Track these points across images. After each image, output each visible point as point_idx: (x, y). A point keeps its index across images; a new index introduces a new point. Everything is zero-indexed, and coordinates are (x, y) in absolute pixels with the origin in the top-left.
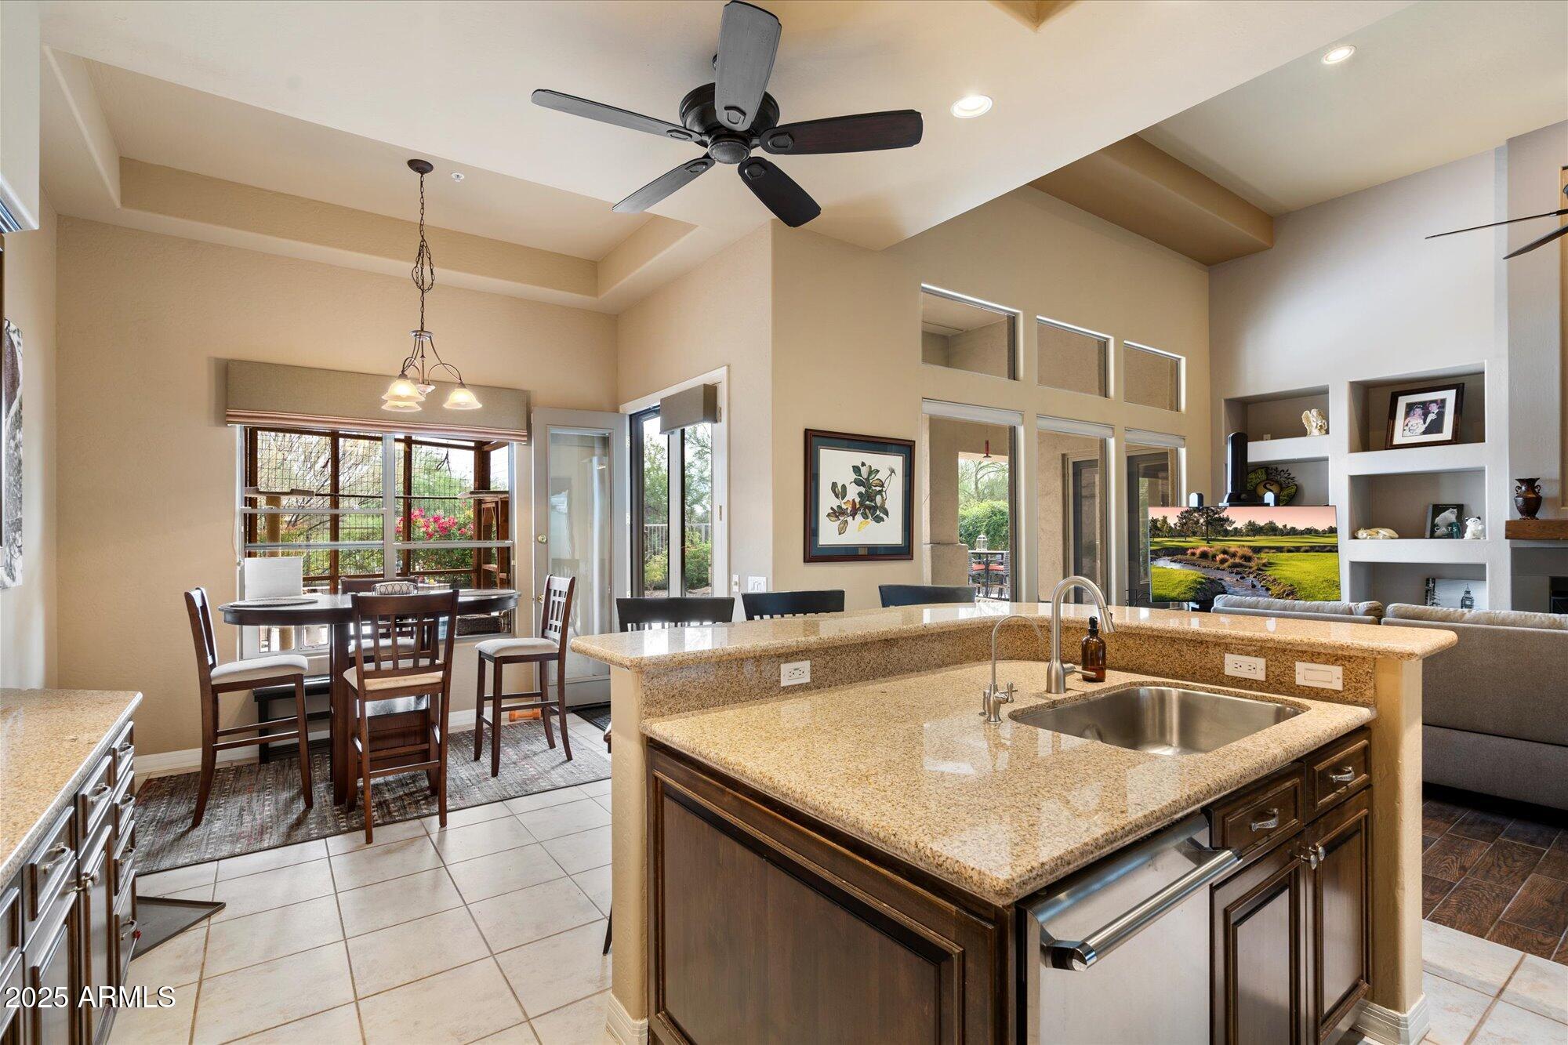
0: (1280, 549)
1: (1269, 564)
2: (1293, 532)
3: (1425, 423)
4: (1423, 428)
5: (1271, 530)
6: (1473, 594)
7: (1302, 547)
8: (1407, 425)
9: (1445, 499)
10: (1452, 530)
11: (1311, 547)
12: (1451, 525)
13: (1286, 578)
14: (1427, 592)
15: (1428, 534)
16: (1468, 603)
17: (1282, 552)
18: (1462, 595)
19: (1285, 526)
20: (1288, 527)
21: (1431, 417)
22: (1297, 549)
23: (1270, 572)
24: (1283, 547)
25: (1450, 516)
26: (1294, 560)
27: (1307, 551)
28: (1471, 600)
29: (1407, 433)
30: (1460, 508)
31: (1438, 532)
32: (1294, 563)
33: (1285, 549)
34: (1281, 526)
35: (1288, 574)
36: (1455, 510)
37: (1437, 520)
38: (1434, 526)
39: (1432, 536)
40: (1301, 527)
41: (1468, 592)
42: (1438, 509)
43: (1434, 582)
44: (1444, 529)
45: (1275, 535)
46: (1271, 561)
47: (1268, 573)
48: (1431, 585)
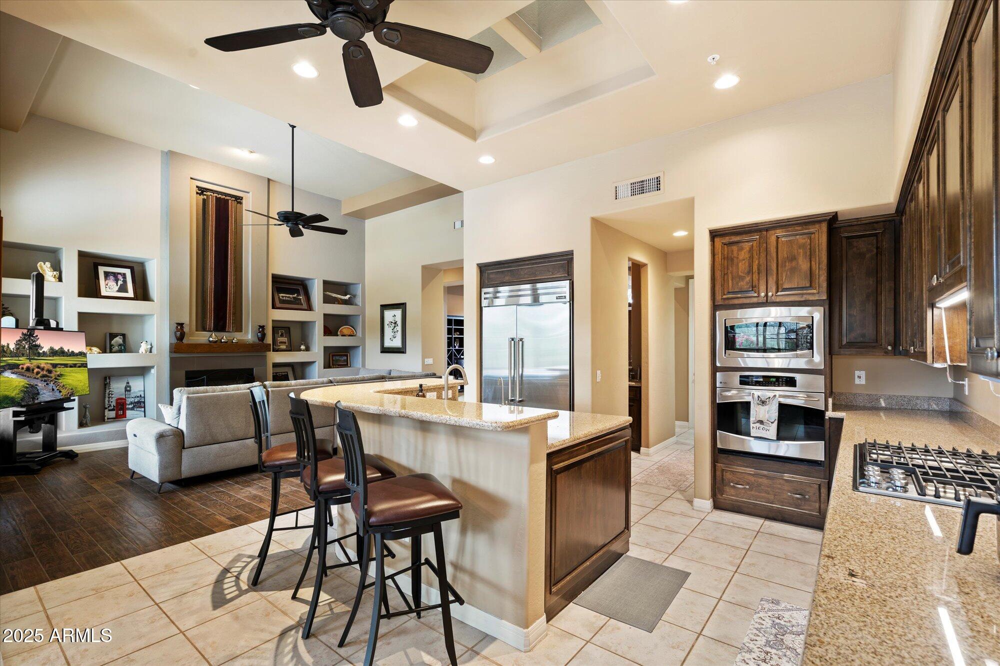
0: (66, 365)
1: (60, 375)
2: (73, 354)
3: (117, 285)
4: (117, 288)
5: (62, 353)
6: (130, 384)
7: (77, 364)
8: (107, 285)
9: (115, 330)
10: (121, 348)
11: (81, 364)
12: (120, 345)
13: (69, 384)
14: (105, 385)
15: (108, 350)
16: (128, 389)
17: (67, 367)
18: (124, 385)
19: (68, 350)
20: (70, 351)
21: (120, 283)
22: (74, 366)
23: (62, 381)
24: (67, 364)
25: (118, 340)
26: (73, 373)
27: (79, 367)
28: (130, 387)
29: (108, 289)
30: (124, 335)
31: (114, 349)
32: (73, 374)
33: (69, 365)
34: (66, 351)
35: (70, 382)
36: (121, 337)
37: (113, 342)
38: (111, 346)
39: (111, 352)
40: (76, 351)
41: (128, 383)
42: (113, 336)
43: (109, 379)
44: (117, 347)
45: (64, 356)
46: (62, 373)
47: (60, 381)
48: (108, 381)
